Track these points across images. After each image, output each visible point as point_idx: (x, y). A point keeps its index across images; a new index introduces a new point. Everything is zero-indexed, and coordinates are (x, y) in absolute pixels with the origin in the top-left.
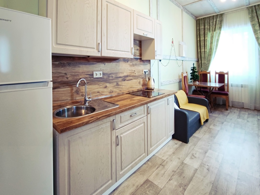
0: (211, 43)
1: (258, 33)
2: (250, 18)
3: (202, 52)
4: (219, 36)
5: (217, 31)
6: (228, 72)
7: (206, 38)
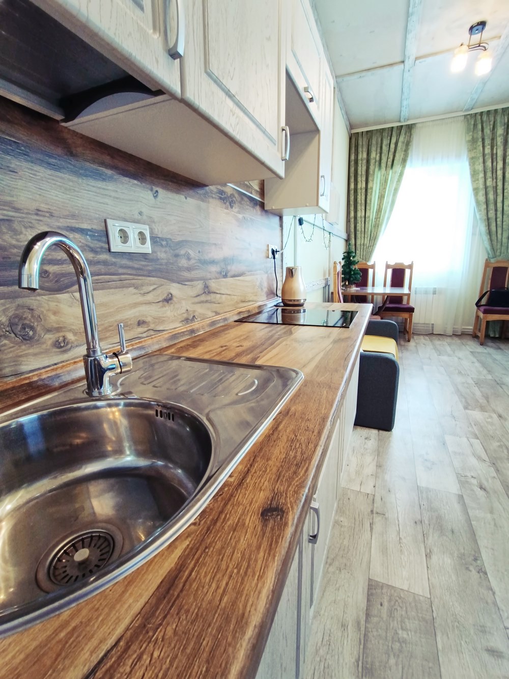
0: (381, 197)
1: (480, 180)
2: (469, 141)
3: (359, 219)
4: (399, 181)
5: (397, 167)
6: (412, 262)
7: (370, 185)
